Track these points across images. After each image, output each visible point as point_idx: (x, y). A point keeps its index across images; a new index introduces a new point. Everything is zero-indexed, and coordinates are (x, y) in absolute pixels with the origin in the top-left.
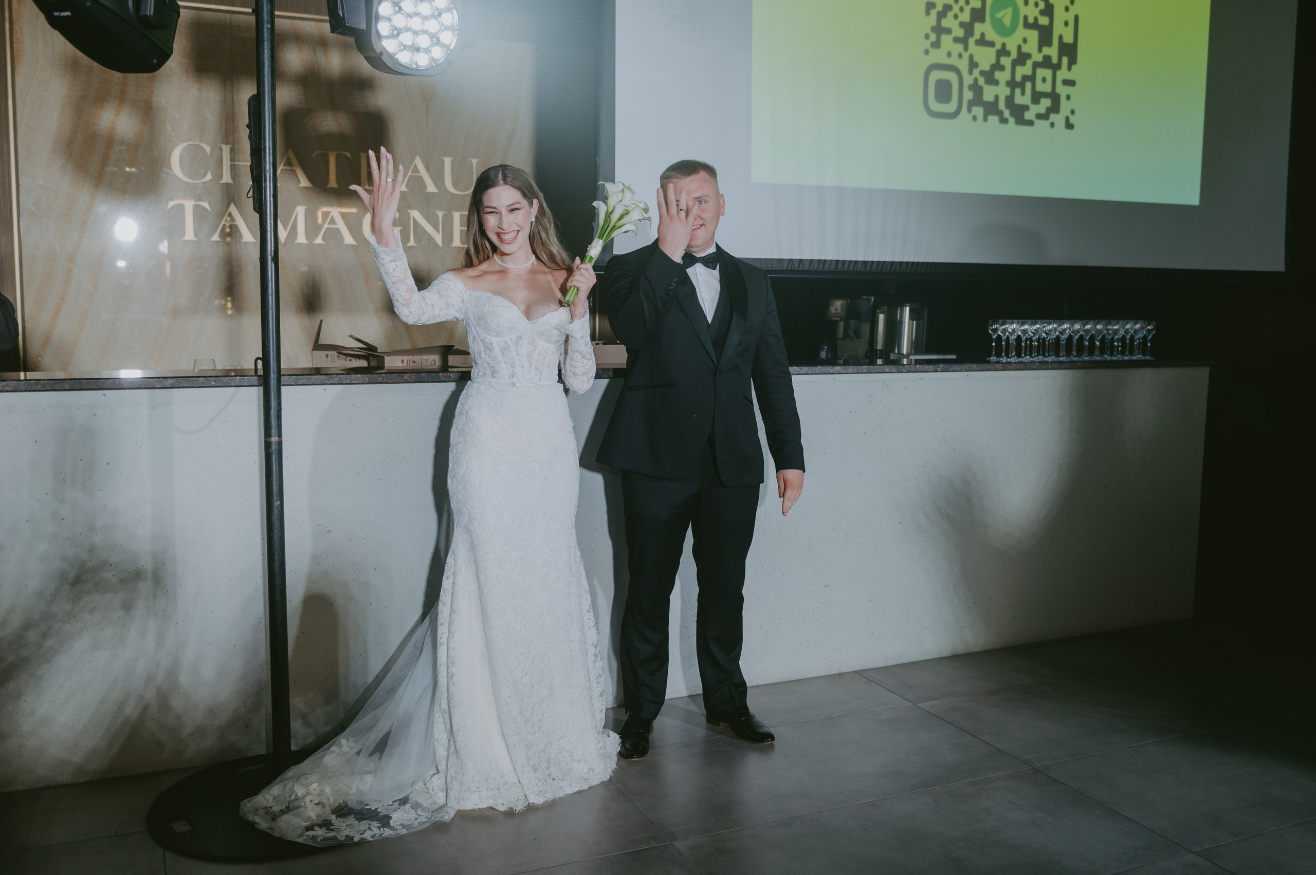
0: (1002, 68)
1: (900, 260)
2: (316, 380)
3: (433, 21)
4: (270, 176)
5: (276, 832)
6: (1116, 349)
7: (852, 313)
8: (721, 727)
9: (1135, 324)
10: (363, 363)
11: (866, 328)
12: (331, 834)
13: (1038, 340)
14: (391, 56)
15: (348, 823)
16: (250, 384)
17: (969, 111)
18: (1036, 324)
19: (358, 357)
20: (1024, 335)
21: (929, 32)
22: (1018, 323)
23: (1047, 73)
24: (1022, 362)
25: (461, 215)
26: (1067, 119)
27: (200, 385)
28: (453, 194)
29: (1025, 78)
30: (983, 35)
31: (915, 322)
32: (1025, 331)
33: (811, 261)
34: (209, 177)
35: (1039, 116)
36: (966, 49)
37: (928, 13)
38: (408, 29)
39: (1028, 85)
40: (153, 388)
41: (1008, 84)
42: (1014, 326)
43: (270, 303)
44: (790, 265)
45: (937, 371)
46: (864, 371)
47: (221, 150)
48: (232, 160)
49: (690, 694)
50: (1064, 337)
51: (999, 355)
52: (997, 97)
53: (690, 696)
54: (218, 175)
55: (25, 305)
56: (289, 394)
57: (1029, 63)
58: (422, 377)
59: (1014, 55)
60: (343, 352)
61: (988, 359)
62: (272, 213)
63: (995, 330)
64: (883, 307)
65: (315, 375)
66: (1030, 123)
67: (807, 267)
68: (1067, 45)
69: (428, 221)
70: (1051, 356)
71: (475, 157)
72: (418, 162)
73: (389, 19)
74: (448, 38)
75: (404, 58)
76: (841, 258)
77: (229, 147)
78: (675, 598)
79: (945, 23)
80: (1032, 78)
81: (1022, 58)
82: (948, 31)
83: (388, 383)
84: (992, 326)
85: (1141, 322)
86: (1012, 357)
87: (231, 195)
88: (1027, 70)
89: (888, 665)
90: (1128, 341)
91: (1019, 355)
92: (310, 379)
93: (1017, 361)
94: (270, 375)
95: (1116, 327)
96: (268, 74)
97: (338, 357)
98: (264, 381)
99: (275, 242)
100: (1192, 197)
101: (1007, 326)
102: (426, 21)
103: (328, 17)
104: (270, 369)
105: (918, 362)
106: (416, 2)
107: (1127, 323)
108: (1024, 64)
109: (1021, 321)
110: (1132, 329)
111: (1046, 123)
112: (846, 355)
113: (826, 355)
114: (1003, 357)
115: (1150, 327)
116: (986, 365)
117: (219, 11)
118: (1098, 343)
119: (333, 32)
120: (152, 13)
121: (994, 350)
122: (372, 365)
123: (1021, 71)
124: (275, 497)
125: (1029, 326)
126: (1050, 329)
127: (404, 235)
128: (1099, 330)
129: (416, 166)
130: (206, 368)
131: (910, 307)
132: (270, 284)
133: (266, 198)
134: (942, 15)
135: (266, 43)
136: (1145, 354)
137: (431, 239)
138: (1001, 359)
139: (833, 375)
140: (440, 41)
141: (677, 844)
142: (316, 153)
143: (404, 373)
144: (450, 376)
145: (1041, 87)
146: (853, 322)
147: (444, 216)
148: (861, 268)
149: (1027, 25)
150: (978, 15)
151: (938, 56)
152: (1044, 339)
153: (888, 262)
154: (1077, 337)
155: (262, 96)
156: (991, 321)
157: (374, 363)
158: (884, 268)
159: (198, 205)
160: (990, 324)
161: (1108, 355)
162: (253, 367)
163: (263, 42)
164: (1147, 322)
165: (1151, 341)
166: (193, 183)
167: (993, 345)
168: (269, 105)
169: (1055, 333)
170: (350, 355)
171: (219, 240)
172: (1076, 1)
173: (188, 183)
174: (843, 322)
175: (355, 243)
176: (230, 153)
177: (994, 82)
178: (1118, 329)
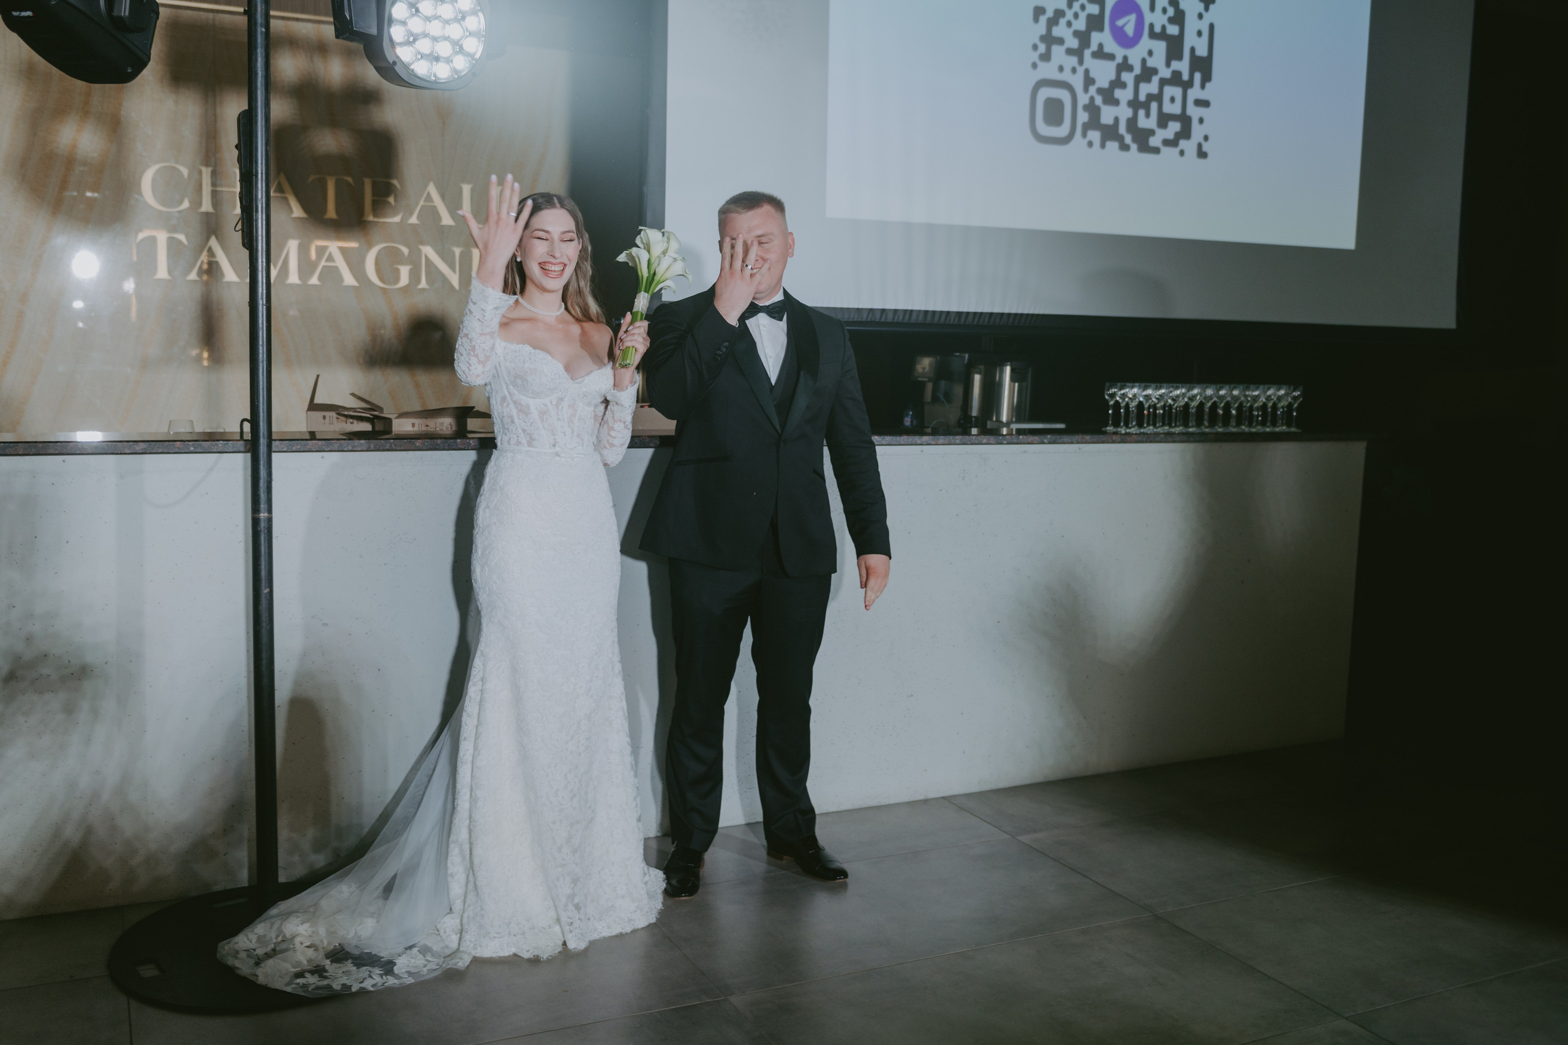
0: (1123, 85)
1: (1001, 311)
2: (312, 446)
3: (456, 26)
4: (262, 207)
6: (1255, 419)
7: (942, 372)
8: (784, 862)
9: (1279, 389)
10: (367, 427)
11: (958, 390)
12: (325, 982)
13: (1164, 407)
14: (406, 66)
15: (344, 969)
16: (235, 450)
17: (1084, 135)
18: (1160, 388)
19: (361, 419)
20: (1147, 401)
21: (1037, 41)
22: (1140, 387)
23: (1177, 92)
24: (1144, 434)
26: (1200, 146)
27: (176, 450)
29: (1150, 97)
30: (1101, 46)
31: (1017, 384)
32: (1148, 397)
33: (896, 311)
34: (186, 204)
35: (1167, 143)
36: (1081, 62)
37: (1036, 20)
38: (426, 35)
39: (1154, 106)
40: (121, 454)
41: (1130, 104)
42: (1135, 390)
43: (261, 355)
44: (870, 316)
45: (1043, 443)
46: (957, 441)
47: (200, 172)
48: (214, 184)
49: (747, 822)
50: (1194, 404)
51: (1116, 424)
52: (1117, 120)
53: (748, 824)
54: (197, 203)
56: (281, 462)
57: (1155, 80)
58: (437, 444)
60: (343, 413)
61: (1103, 429)
62: (264, 250)
63: (1113, 396)
64: (980, 366)
65: (311, 441)
66: (1156, 150)
67: (890, 318)
68: (1201, 58)
69: (443, 259)
70: (1178, 426)
72: (432, 189)
73: (404, 23)
74: (474, 46)
75: (421, 69)
76: (931, 308)
77: (210, 169)
78: (731, 708)
79: (1057, 31)
80: (1158, 97)
81: (1147, 73)
82: (1060, 41)
83: (396, 450)
84: (1109, 390)
85: (1285, 387)
86: (1133, 427)
87: (211, 226)
88: (1152, 87)
89: (983, 790)
90: (1270, 410)
91: (1140, 425)
92: (306, 445)
93: (1138, 432)
94: (259, 440)
95: (1256, 393)
96: (262, 85)
97: (337, 418)
98: (252, 447)
99: (266, 283)
100: (1346, 240)
101: (1127, 390)
102: (447, 26)
103: (331, 19)
104: (259, 433)
105: (1020, 432)
106: (436, 3)
107: (1269, 389)
108: (1149, 80)
109: (1143, 385)
110: (1275, 396)
111: (1175, 151)
112: (935, 422)
113: (912, 422)
114: (1122, 427)
115: (1296, 394)
116: (1101, 436)
117: (200, 9)
118: (1234, 412)
119: (337, 37)
120: (127, 13)
121: (1110, 419)
122: (377, 429)
123: (1146, 89)
124: (264, 583)
125: (1153, 390)
126: (1178, 394)
127: (415, 276)
128: (1236, 396)
129: (429, 194)
130: (182, 430)
131: (1011, 366)
132: (261, 332)
133: (257, 232)
134: (1053, 22)
135: (259, 51)
136: (1289, 425)
137: (445, 280)
138: (1119, 429)
139: (920, 446)
140: (463, 49)
141: (733, 999)
142: (312, 178)
143: (416, 439)
144: (469, 443)
145: (1169, 108)
146: (943, 383)
147: (462, 253)
148: (954, 320)
149: (1153, 35)
150: (1095, 23)
151: (1048, 70)
152: (1170, 406)
153: (987, 313)
154: (1209, 404)
155: (254, 112)
156: (1108, 384)
157: (379, 427)
158: (981, 320)
159: (173, 238)
160: (1106, 388)
161: (1246, 427)
162: (239, 430)
163: (256, 48)
164: (1292, 388)
165: (1297, 409)
166: (168, 212)
167: (1110, 412)
168: (262, 122)
169: (1183, 399)
170: (352, 417)
171: (197, 278)
172: (1211, 7)
173: (161, 211)
174: (931, 383)
175: (356, 284)
176: (211, 177)
177: (1114, 102)
178: (1258, 395)
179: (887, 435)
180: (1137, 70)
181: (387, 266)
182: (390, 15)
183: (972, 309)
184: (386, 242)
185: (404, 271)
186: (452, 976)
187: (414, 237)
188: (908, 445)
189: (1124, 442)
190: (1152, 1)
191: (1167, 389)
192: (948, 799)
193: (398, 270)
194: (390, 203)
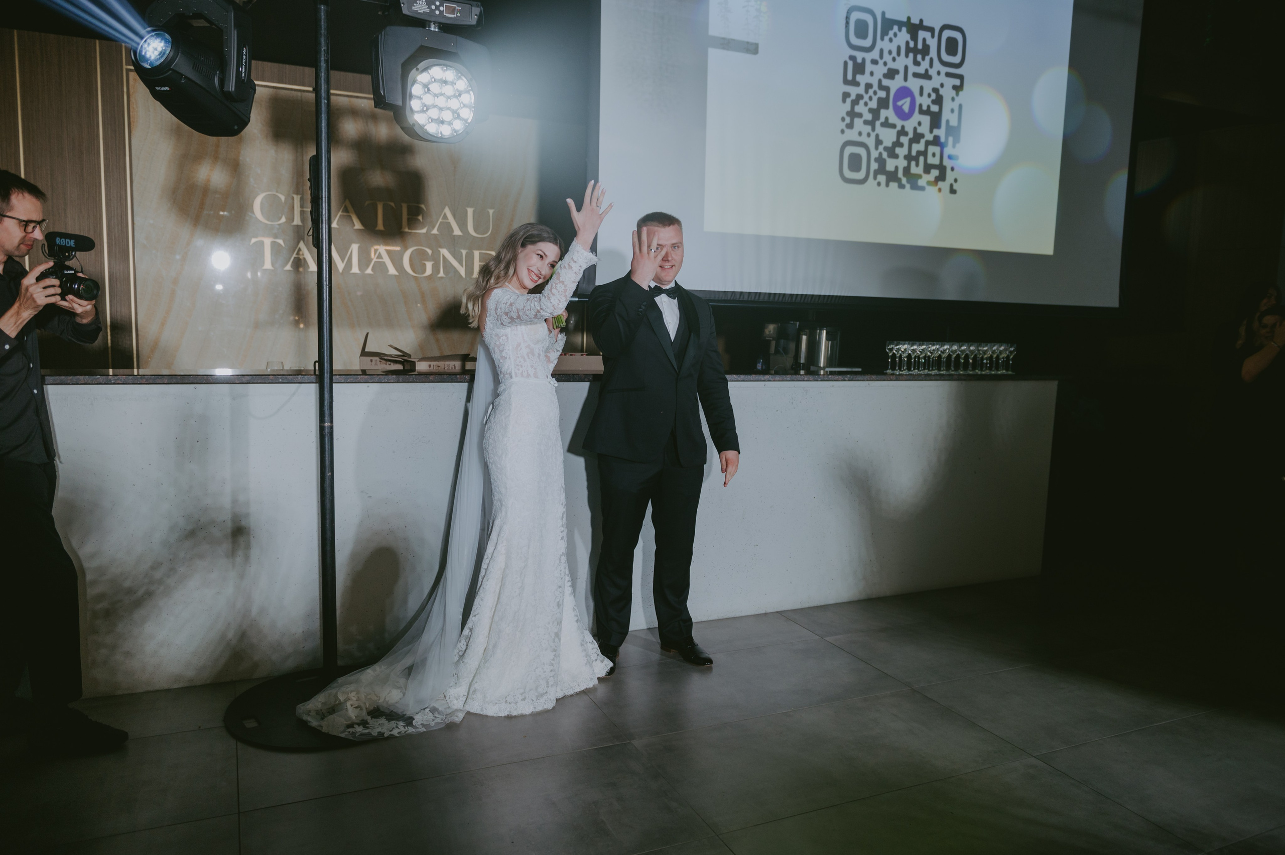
0: (901, 145)
1: (819, 294)
2: (362, 379)
3: (455, 100)
4: (326, 219)
6: (985, 366)
7: (782, 334)
8: (672, 653)
9: (1000, 347)
10: (399, 367)
11: (792, 346)
12: (367, 731)
13: (925, 358)
14: (422, 127)
15: (381, 722)
16: (309, 381)
17: (875, 178)
18: (923, 345)
19: (396, 362)
20: (914, 353)
21: (844, 115)
22: (909, 344)
23: (937, 149)
24: (911, 375)
25: (480, 253)
26: (951, 186)
27: (270, 381)
28: (474, 237)
29: (919, 153)
30: (887, 119)
31: (830, 342)
32: (914, 351)
33: (750, 293)
34: (283, 220)
35: (929, 183)
36: (873, 129)
37: (844, 101)
38: (435, 106)
39: (922, 159)
40: (233, 383)
41: (906, 157)
42: (906, 346)
43: (325, 319)
45: (845, 380)
46: (788, 379)
47: (293, 198)
49: (648, 627)
50: (944, 355)
51: (893, 369)
52: (897, 168)
53: (649, 629)
54: (292, 218)
55: (139, 317)
56: (340, 389)
57: (923, 141)
60: (384, 358)
61: (885, 372)
62: (327, 248)
63: (891, 350)
64: (806, 330)
65: (364, 376)
66: (922, 189)
67: (746, 298)
68: (953, 127)
69: (454, 257)
70: (934, 370)
71: (491, 209)
72: (447, 211)
73: (420, 98)
74: (467, 114)
75: (431, 129)
76: (773, 292)
77: (299, 197)
78: (638, 552)
79: (858, 109)
80: (924, 153)
81: (917, 137)
82: (860, 115)
83: (417, 382)
84: (889, 346)
85: (1005, 344)
86: (905, 370)
87: (299, 235)
88: (920, 146)
89: (803, 607)
90: (994, 360)
91: (909, 369)
92: (356, 379)
93: (908, 374)
94: (324, 375)
95: (985, 349)
96: (325, 139)
97: (380, 361)
98: (320, 380)
99: (329, 271)
100: (1048, 249)
101: (901, 346)
102: (449, 100)
103: (372, 96)
104: (324, 370)
105: (831, 373)
106: (442, 85)
107: (994, 346)
108: (918, 142)
109: (911, 342)
110: (998, 350)
111: (935, 189)
112: (777, 367)
113: (762, 367)
114: (897, 370)
115: (1012, 349)
116: (883, 376)
117: (292, 90)
118: (971, 361)
119: (376, 107)
120: (233, 89)
121: (890, 365)
122: (406, 368)
123: (916, 147)
124: (327, 469)
125: (917, 346)
126: (934, 349)
127: (436, 268)
128: (972, 351)
129: (445, 214)
130: (276, 368)
131: (826, 330)
132: (325, 303)
133: (322, 237)
134: (855, 103)
135: (323, 115)
136: (1007, 370)
137: (456, 271)
138: (895, 372)
139: (764, 382)
140: (460, 116)
141: (635, 742)
142: (367, 203)
143: (430, 375)
144: (465, 377)
145: (931, 160)
146: (782, 341)
147: (467, 254)
148: (788, 300)
149: (922, 112)
150: (883, 103)
151: (852, 135)
152: (929, 357)
153: (810, 295)
154: (955, 356)
155: (320, 157)
156: (888, 342)
157: (408, 367)
158: (806, 300)
159: (275, 242)
160: (887, 345)
161: (979, 370)
162: (312, 368)
163: (321, 114)
164: (1009, 345)
165: (1013, 359)
166: (271, 225)
167: (890, 361)
168: (325, 163)
169: (937, 352)
170: (390, 361)
171: (291, 269)
172: (961, 93)
173: (267, 224)
174: (775, 342)
175: (397, 274)
176: (300, 201)
177: (895, 156)
178: (989, 350)
179: (742, 375)
180: (911, 135)
181: (417, 262)
182: (411, 93)
183: (800, 293)
184: (417, 246)
185: (429, 265)
186: (451, 727)
187: (436, 243)
189: (898, 380)
190: (922, 88)
191: (926, 346)
192: (781, 614)
193: (425, 264)
194: (419, 220)
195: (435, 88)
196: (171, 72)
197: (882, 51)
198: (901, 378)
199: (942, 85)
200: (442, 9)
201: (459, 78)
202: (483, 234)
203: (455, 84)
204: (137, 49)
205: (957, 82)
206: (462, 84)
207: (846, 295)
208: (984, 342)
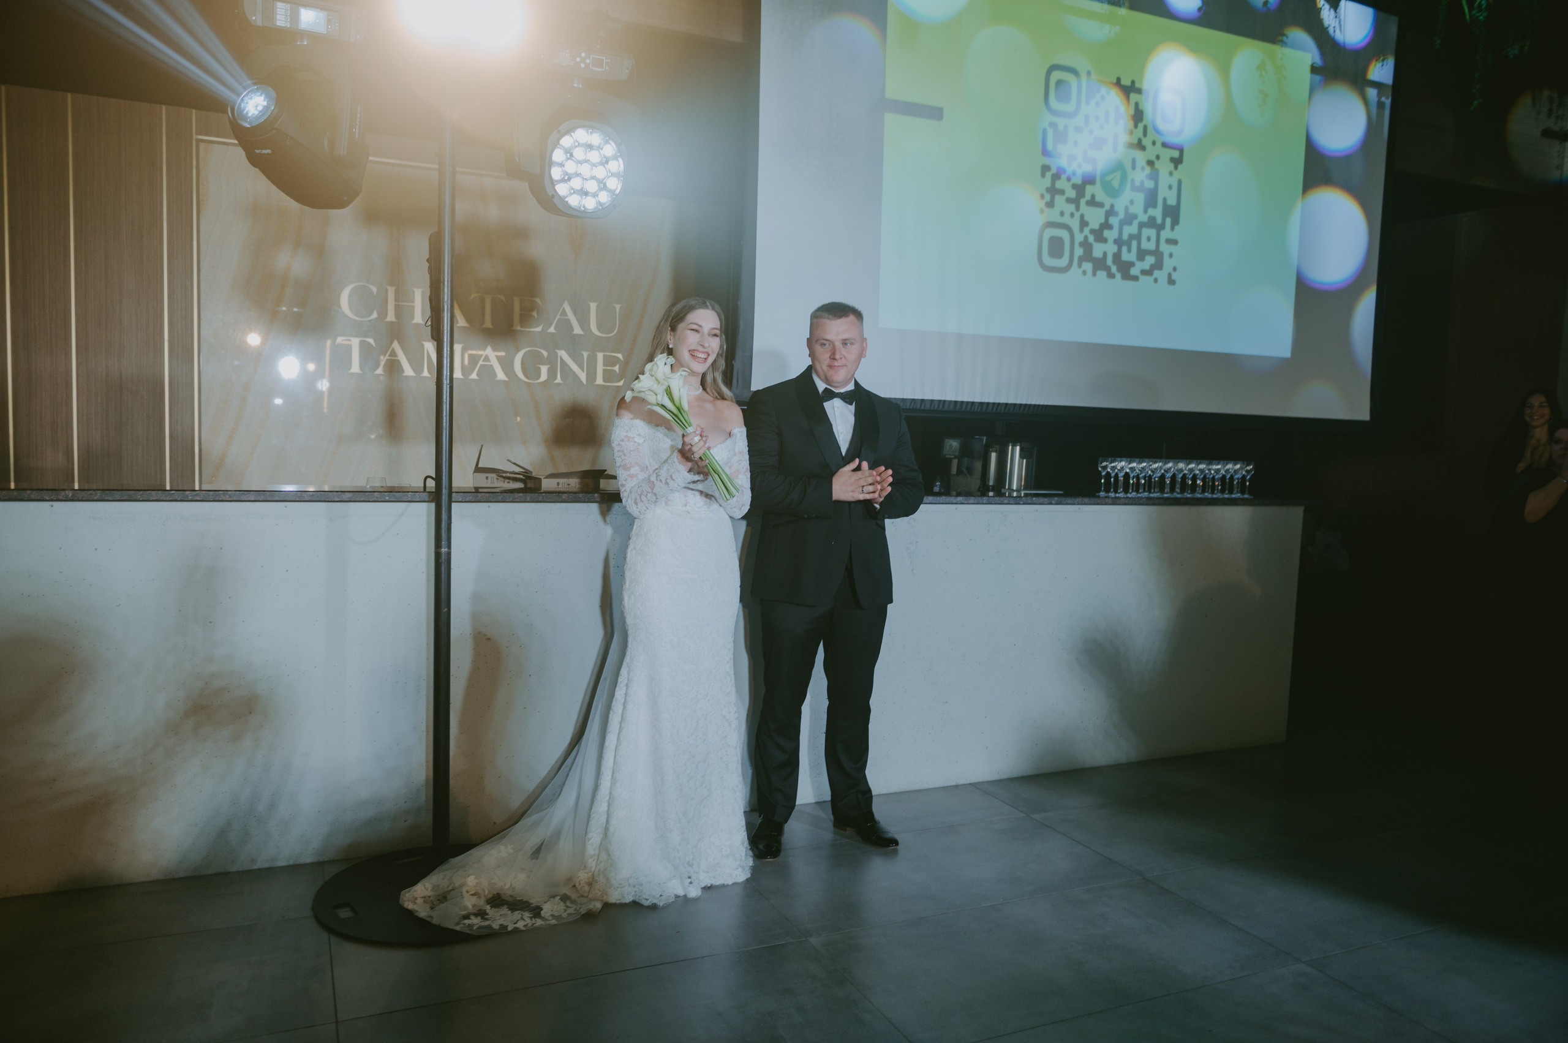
0: (1110, 227)
1: (1014, 402)
2: (481, 497)
3: (601, 168)
4: (448, 307)
5: (434, 919)
6: (1216, 488)
7: (965, 452)
8: (847, 832)
9: (1235, 465)
10: (520, 485)
11: (978, 465)
12: (486, 923)
13: (1144, 478)
14: (562, 199)
15: (502, 913)
16: (420, 499)
17: (1080, 266)
18: (1142, 462)
19: (516, 480)
20: (1132, 472)
21: (1044, 192)
22: (1126, 462)
23: (1152, 233)
24: (1127, 498)
25: (604, 356)
26: (1170, 275)
27: (375, 499)
28: (598, 336)
29: (1131, 237)
30: (1093, 196)
31: (1025, 460)
32: (1132, 469)
33: (932, 401)
34: (375, 315)
35: (1144, 272)
36: (1078, 209)
37: (1043, 175)
38: (577, 175)
39: (1134, 244)
40: (331, 501)
41: (1116, 242)
42: (1123, 463)
43: (444, 424)
44: (912, 404)
45: (1051, 504)
46: (984, 502)
47: (387, 290)
48: (396, 300)
49: (816, 801)
50: (1169, 475)
51: (1107, 491)
52: (1105, 254)
53: (817, 803)
54: (383, 314)
55: (202, 428)
56: (459, 510)
57: (1136, 223)
58: (579, 498)
59: (1122, 215)
60: (502, 474)
61: (1097, 494)
62: (449, 341)
63: (1105, 468)
64: (995, 446)
65: (477, 495)
66: (1136, 278)
67: (928, 406)
68: (1171, 207)
69: (574, 360)
70: (1156, 493)
71: (618, 303)
72: (567, 306)
73: (561, 165)
74: (614, 184)
75: (574, 201)
76: (960, 399)
77: (394, 288)
78: (806, 708)
79: (1059, 185)
80: (1138, 237)
81: (1129, 219)
82: (1062, 192)
83: (547, 502)
84: (1101, 463)
85: (1240, 462)
86: (1120, 493)
87: (394, 333)
88: (1133, 229)
89: (1001, 778)
90: (1228, 480)
91: (1126, 491)
92: (473, 497)
93: (1124, 496)
94: (442, 493)
95: (1218, 467)
96: (449, 212)
97: (497, 479)
98: (435, 497)
99: (450, 367)
101: (1116, 463)
102: (594, 168)
104: (442, 487)
105: (1028, 496)
106: (586, 150)
107: (1227, 464)
108: (1130, 224)
109: (1129, 459)
110: (1232, 469)
111: (1150, 279)
112: (959, 488)
113: (941, 487)
114: (1112, 493)
115: (1249, 468)
116: (1096, 499)
118: (1200, 482)
121: (1103, 486)
122: (529, 486)
123: (1128, 230)
125: (1137, 464)
126: (1156, 467)
127: (552, 373)
128: (1201, 470)
129: (564, 310)
130: (376, 484)
131: (1021, 446)
132: (444, 406)
133: (443, 327)
134: (1056, 177)
135: (447, 184)
136: (1243, 493)
137: (576, 377)
138: (1109, 494)
140: (606, 186)
141: (813, 940)
143: (562, 494)
145: (1145, 245)
146: (966, 460)
147: (589, 356)
149: (1134, 189)
150: (1088, 179)
151: (1052, 215)
152: (1150, 477)
153: (1003, 404)
154: (1181, 475)
155: (442, 233)
156: (1101, 458)
157: (531, 485)
159: (364, 341)
160: (1099, 462)
161: (1209, 494)
162: (423, 485)
163: (445, 182)
164: (1246, 463)
165: (1250, 480)
166: (361, 321)
167: (1103, 481)
168: (448, 241)
169: (1160, 471)
170: (509, 478)
171: (382, 373)
172: (1180, 166)
173: (356, 320)
174: (957, 460)
175: (506, 379)
176: (395, 294)
177: (1102, 240)
178: (1219, 469)
181: (531, 366)
182: (551, 159)
184: (528, 347)
185: (544, 369)
187: (552, 343)
188: (946, 504)
190: (1134, 161)
191: (1148, 463)
192: (974, 785)
193: (540, 368)
194: (534, 317)
195: (579, 153)
196: (274, 131)
197: (1087, 117)
198: (1118, 502)
199: (1158, 157)
200: (588, 61)
201: (606, 142)
202: (608, 334)
203: (602, 149)
204: (235, 105)
205: (1176, 154)
206: (610, 149)
207: (1046, 403)
208: (1216, 459)
